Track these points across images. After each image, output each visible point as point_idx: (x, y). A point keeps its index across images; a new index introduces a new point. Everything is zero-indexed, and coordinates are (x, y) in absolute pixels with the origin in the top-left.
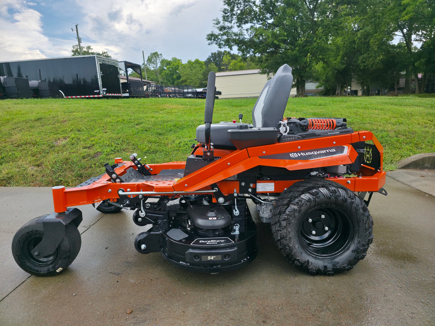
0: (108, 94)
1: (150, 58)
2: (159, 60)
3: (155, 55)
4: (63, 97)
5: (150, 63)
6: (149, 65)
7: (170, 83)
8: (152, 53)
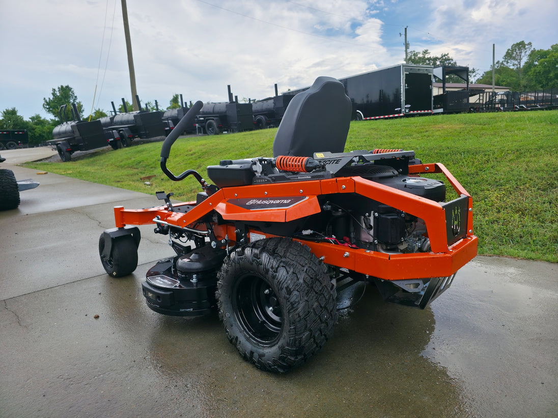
0: (412, 112)
1: (510, 51)
2: (526, 52)
3: (521, 45)
4: (361, 119)
5: (509, 60)
6: (508, 62)
7: (541, 85)
8: (515, 43)
